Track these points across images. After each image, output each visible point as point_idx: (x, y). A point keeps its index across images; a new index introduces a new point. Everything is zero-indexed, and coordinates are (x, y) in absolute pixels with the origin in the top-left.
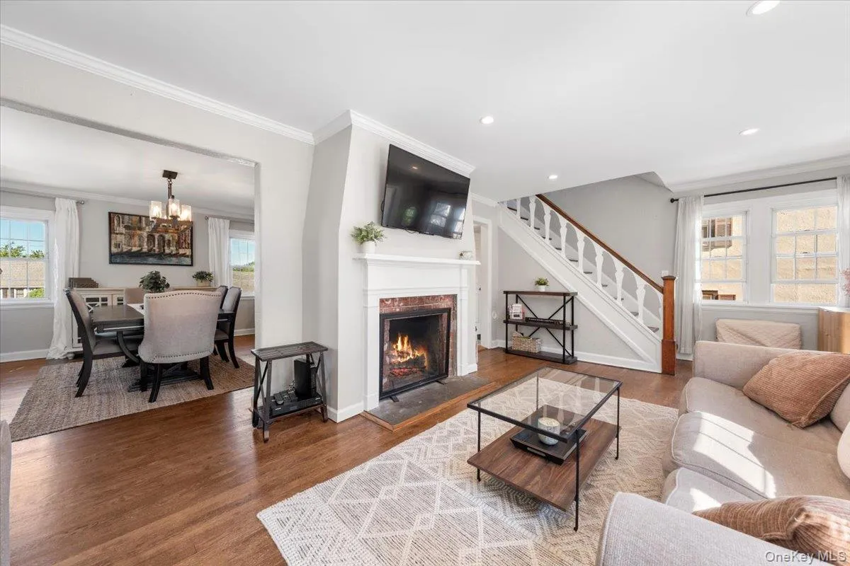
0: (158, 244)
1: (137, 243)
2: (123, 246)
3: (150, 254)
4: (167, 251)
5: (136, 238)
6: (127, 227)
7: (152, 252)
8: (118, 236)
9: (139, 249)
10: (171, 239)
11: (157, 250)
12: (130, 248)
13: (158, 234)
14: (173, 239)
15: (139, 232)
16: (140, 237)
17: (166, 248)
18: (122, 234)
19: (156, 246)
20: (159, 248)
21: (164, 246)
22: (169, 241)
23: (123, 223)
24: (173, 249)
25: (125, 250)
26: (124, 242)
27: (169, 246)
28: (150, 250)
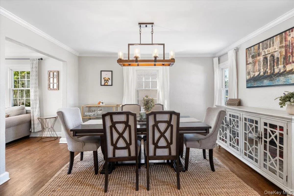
0: (270, 64)
1: (257, 68)
2: (251, 73)
3: (265, 77)
4: (277, 71)
5: (257, 64)
6: (253, 57)
7: (266, 74)
8: (249, 65)
9: (259, 73)
10: (279, 57)
11: (269, 71)
12: (254, 74)
13: (270, 55)
14: (281, 56)
15: (258, 58)
16: (259, 61)
17: (275, 67)
18: (250, 63)
19: (269, 67)
20: (270, 69)
21: (274, 66)
22: (278, 58)
23: (251, 54)
24: (281, 66)
25: (252, 76)
26: (251, 70)
27: (278, 65)
28: (264, 73)
